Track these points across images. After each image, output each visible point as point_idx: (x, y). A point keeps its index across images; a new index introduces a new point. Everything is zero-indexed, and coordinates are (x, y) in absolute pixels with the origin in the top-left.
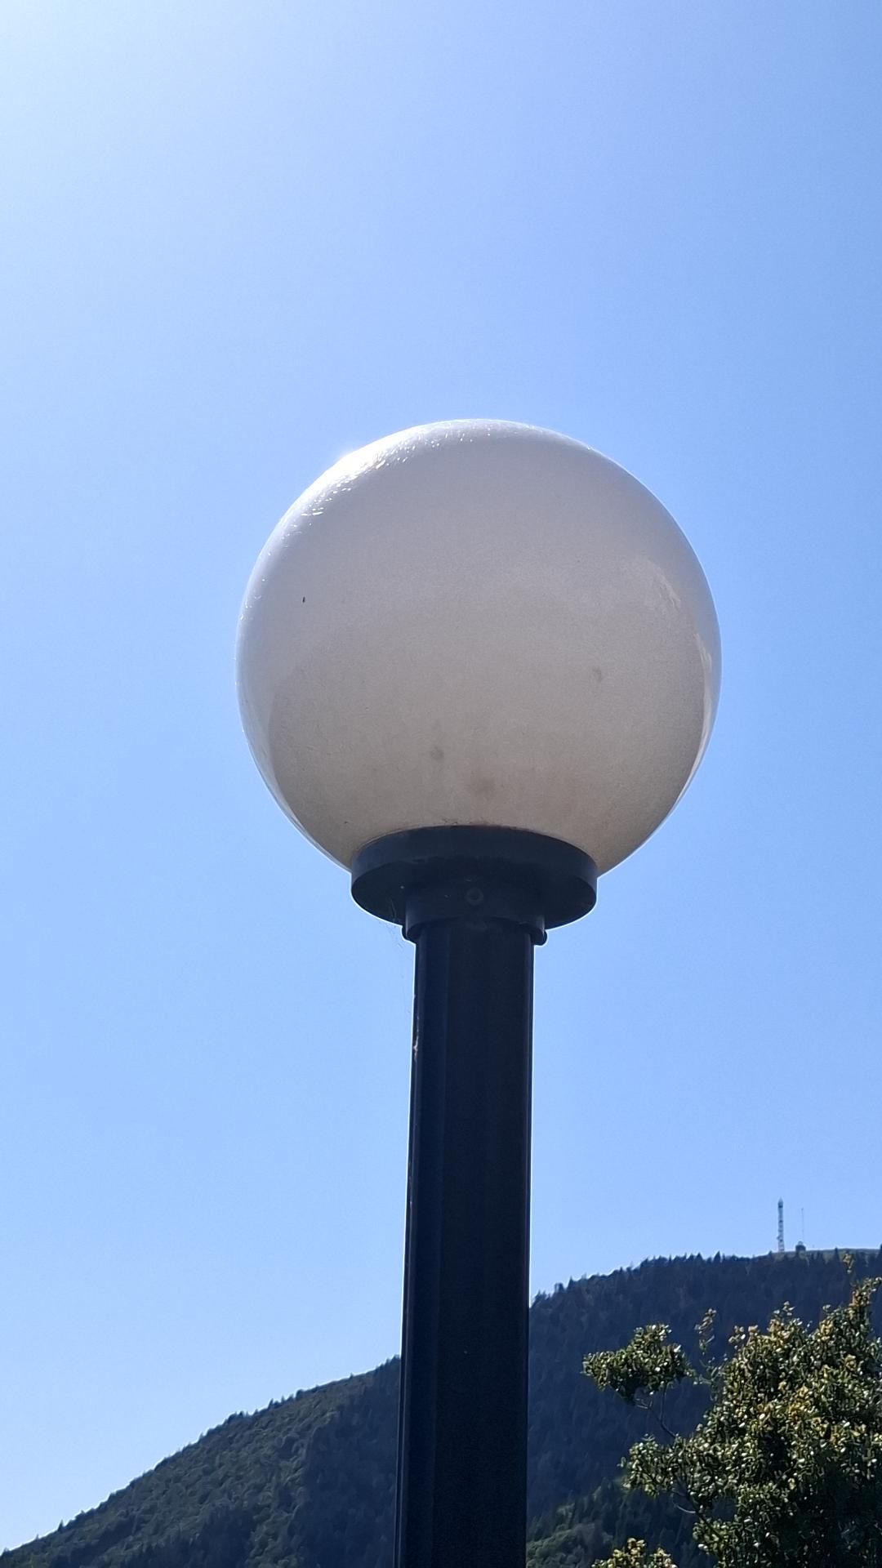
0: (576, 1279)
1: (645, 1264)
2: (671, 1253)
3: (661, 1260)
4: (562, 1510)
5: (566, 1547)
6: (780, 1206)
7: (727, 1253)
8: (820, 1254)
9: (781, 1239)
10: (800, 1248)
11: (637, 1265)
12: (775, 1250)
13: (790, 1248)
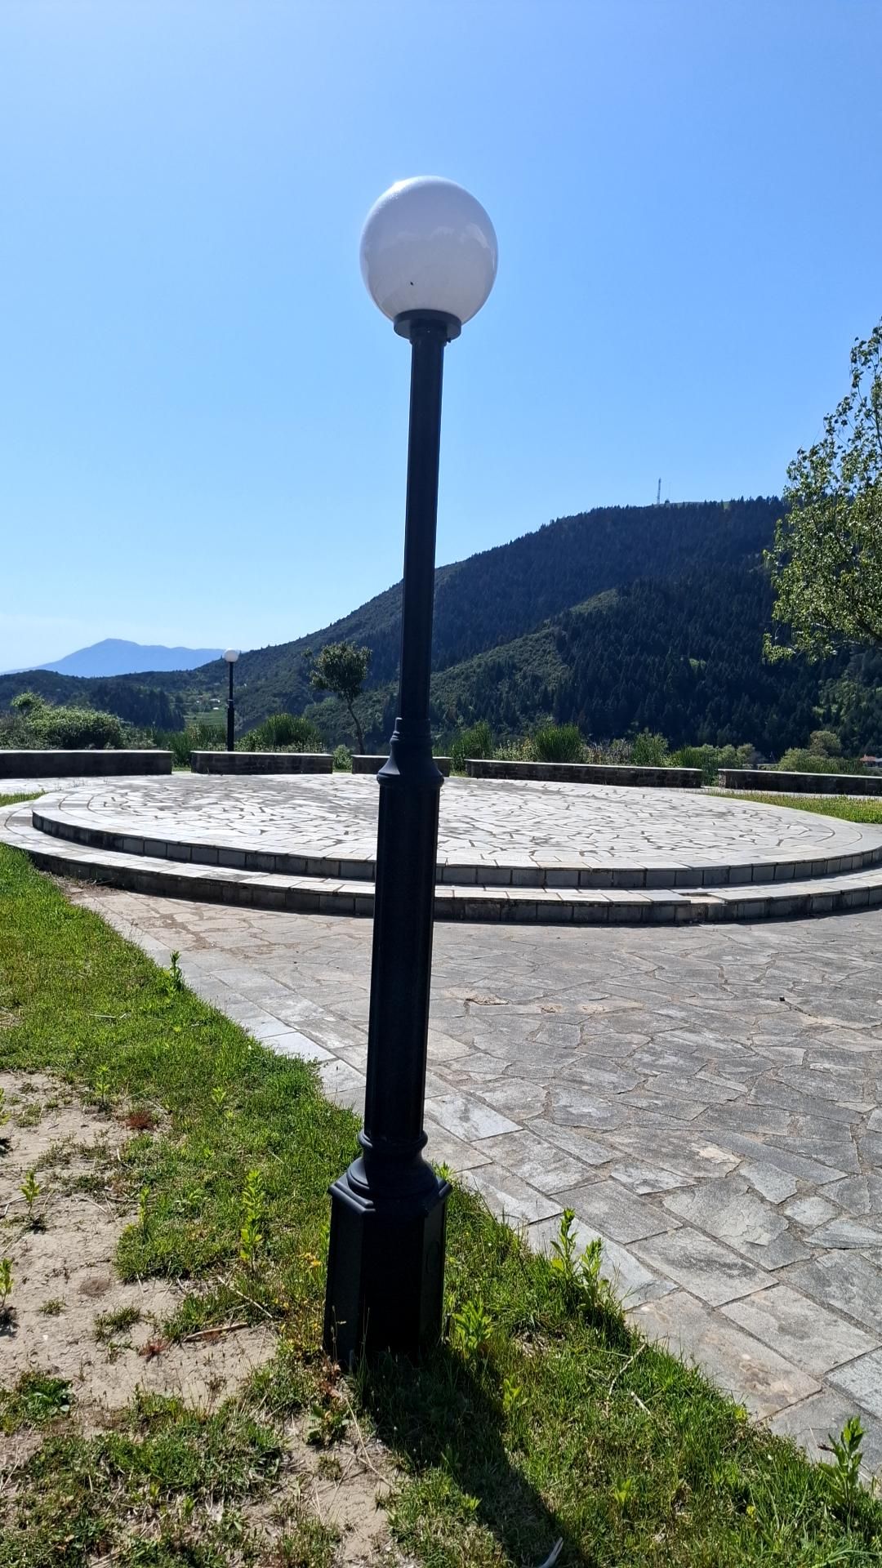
0: (560, 517)
1: (593, 511)
2: (605, 505)
3: (601, 508)
4: (545, 621)
5: (546, 637)
6: (660, 481)
7: (632, 505)
8: (676, 505)
9: (658, 498)
10: (667, 502)
11: (589, 511)
12: (655, 503)
13: (662, 502)
